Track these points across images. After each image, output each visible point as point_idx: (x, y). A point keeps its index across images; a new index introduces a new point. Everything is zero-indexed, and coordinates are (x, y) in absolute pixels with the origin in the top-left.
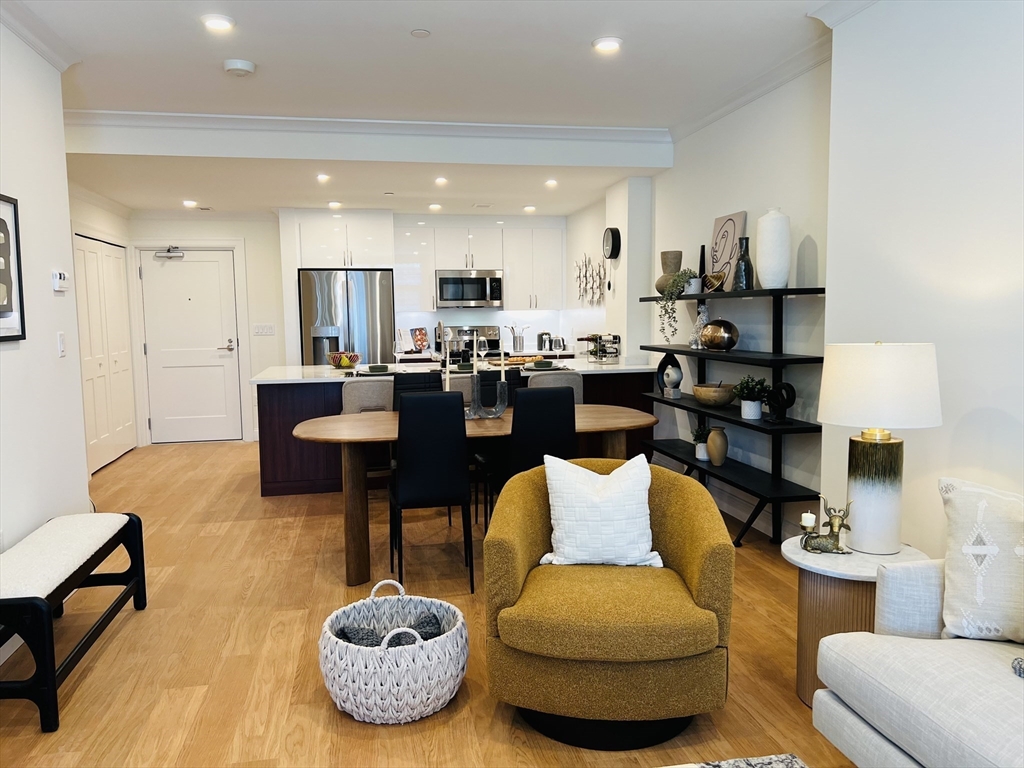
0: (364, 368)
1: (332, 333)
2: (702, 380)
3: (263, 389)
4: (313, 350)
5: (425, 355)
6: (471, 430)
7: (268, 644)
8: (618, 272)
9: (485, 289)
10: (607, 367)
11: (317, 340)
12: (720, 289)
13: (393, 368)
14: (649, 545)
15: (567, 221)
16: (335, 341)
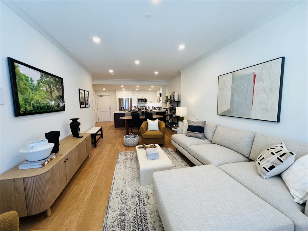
0: (128, 111)
1: (123, 107)
2: (171, 112)
3: (115, 114)
4: (121, 109)
5: (136, 110)
6: (140, 118)
7: (117, 141)
8: (161, 98)
9: (145, 101)
10: (160, 111)
11: (121, 108)
12: (171, 101)
13: (131, 111)
14: (158, 128)
15: (156, 91)
16: (124, 108)
